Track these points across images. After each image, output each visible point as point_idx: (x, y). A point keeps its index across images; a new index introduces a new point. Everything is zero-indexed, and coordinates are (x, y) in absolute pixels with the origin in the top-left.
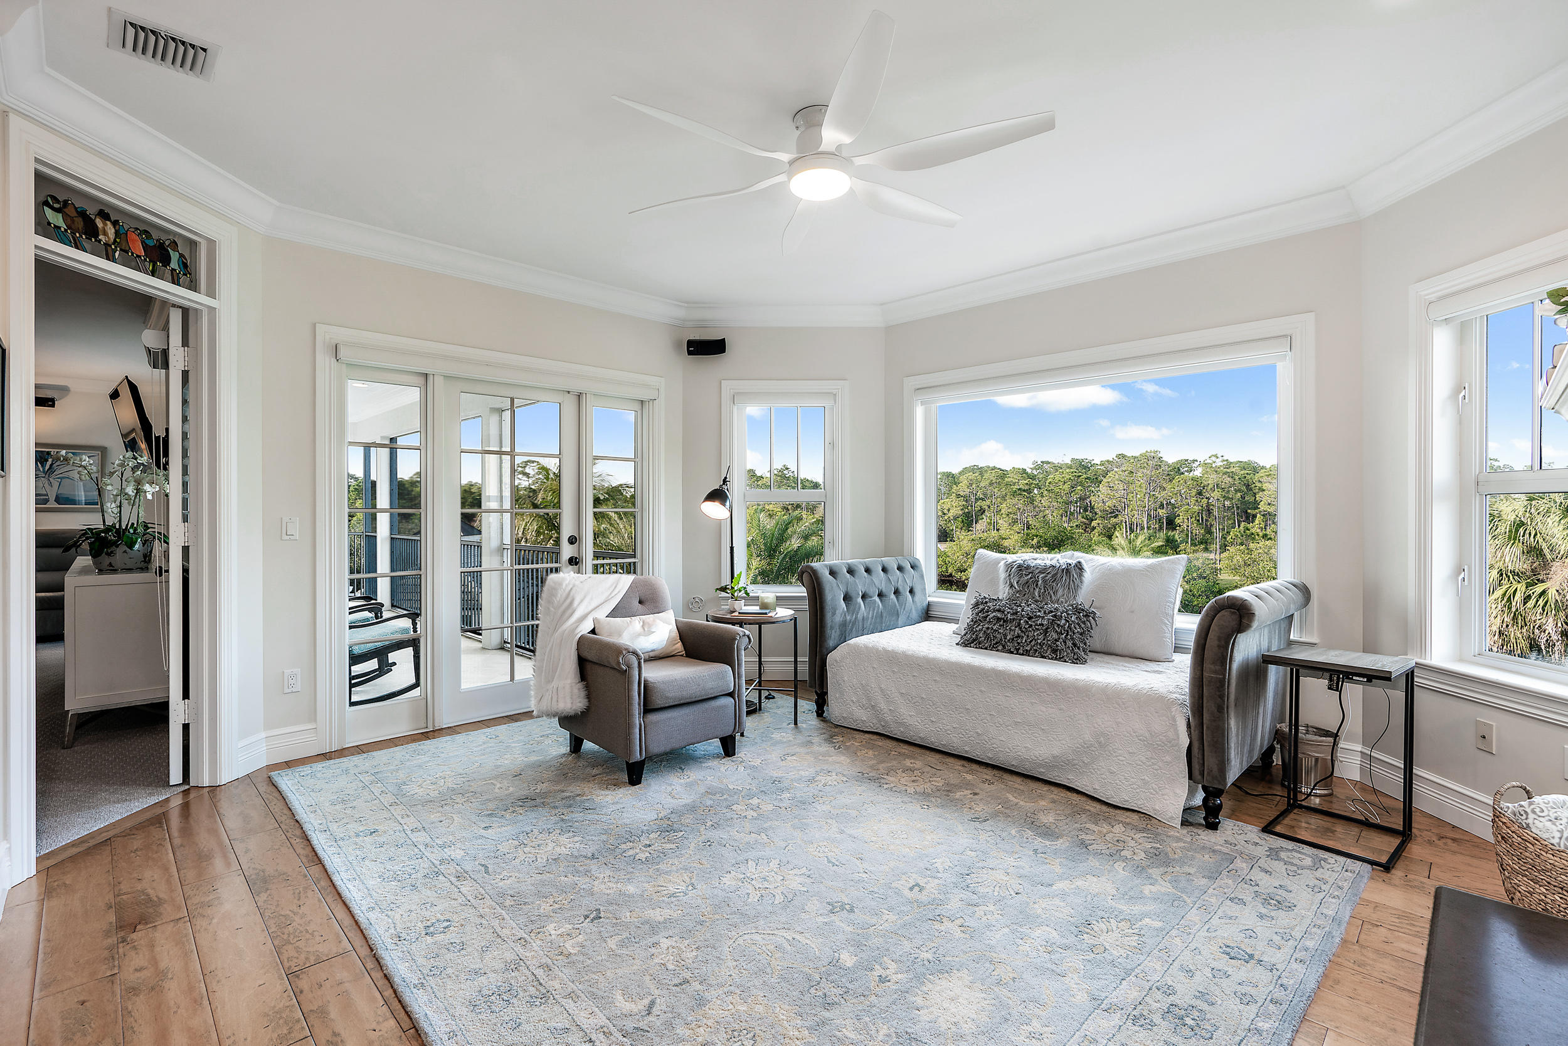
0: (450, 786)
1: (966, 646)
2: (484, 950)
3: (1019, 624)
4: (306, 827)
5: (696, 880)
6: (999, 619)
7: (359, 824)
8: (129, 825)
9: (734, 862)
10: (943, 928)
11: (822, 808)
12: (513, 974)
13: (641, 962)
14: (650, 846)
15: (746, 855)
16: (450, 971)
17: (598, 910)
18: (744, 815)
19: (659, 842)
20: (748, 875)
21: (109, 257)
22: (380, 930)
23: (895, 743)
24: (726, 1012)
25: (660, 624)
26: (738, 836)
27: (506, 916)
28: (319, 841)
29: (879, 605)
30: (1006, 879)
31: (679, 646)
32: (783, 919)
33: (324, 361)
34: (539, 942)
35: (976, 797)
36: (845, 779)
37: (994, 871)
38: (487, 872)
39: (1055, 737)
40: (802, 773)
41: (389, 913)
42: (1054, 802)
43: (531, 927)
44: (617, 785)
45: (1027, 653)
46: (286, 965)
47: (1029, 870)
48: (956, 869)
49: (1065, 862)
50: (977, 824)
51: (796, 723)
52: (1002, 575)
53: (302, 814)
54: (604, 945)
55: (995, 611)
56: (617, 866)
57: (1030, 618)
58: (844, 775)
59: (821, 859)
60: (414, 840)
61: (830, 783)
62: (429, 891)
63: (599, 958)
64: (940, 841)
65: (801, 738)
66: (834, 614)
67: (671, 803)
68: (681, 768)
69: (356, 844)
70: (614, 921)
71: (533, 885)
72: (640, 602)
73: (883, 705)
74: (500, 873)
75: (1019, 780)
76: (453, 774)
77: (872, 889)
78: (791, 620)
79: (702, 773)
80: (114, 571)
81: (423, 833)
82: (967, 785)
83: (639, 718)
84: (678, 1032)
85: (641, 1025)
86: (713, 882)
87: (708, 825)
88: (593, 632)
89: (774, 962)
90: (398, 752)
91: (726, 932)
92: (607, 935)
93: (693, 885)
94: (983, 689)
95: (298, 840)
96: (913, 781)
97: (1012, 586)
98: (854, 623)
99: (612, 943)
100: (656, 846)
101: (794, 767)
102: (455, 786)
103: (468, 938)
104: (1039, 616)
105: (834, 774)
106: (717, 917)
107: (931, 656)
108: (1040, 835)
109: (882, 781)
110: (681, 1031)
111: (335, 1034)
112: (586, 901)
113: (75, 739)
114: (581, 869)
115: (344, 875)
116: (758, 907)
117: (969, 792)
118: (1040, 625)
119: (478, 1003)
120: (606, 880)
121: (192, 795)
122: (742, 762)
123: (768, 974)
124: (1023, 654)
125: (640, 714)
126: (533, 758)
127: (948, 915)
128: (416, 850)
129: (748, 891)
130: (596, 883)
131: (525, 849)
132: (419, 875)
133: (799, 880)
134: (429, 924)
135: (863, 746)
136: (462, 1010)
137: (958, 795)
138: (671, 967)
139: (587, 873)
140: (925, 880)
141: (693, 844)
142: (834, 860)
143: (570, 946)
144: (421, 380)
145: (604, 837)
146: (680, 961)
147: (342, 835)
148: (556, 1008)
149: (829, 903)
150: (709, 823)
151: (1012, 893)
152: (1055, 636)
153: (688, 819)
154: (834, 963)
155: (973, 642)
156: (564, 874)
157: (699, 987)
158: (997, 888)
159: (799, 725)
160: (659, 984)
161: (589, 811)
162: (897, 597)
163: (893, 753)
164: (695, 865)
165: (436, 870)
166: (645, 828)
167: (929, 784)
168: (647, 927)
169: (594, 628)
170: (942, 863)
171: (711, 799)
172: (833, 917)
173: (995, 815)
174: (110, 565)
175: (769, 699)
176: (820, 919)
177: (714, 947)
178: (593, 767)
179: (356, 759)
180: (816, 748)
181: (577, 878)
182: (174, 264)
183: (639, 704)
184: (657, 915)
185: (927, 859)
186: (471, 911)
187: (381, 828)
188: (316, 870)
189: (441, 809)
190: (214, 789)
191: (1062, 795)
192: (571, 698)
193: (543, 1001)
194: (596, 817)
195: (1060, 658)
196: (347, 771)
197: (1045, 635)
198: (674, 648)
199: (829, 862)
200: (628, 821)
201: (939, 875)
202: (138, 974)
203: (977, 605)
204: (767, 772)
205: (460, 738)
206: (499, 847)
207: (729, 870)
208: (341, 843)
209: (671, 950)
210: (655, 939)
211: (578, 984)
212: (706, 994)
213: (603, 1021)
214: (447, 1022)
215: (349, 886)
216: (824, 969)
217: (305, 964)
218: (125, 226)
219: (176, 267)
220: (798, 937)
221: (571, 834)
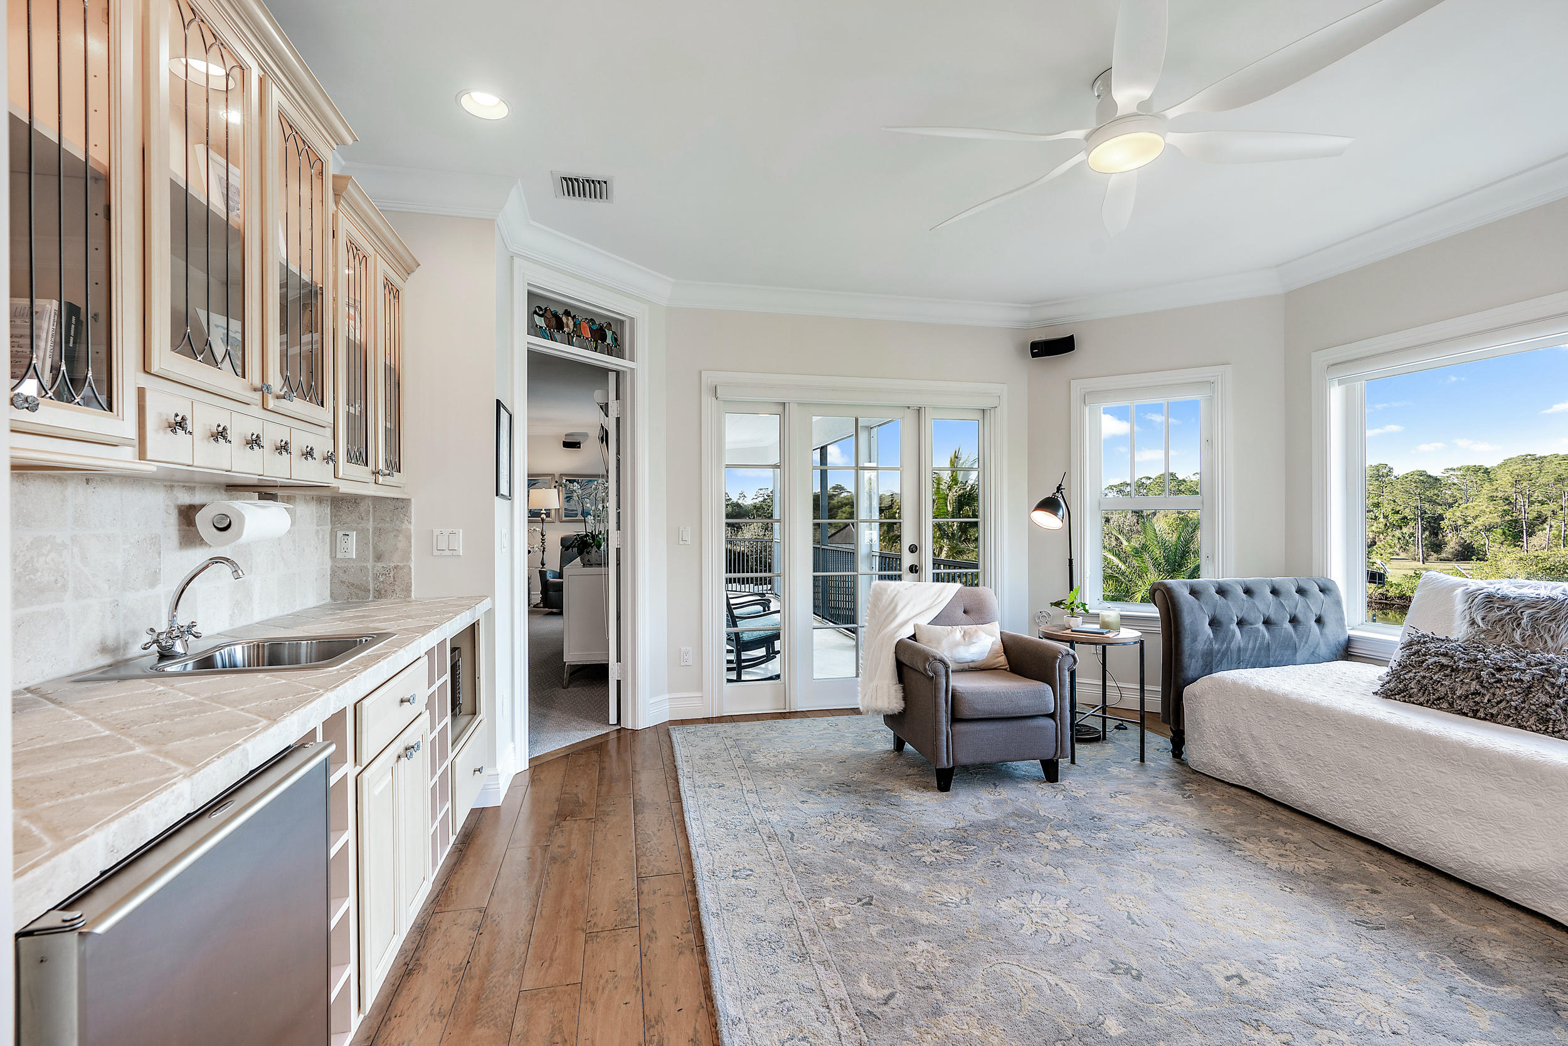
0: (787, 761)
1: (1388, 697)
2: (770, 902)
3: (1478, 677)
4: (680, 772)
5: (973, 896)
6: (1443, 667)
7: (713, 777)
8: (582, 747)
9: (1018, 888)
10: (1256, 1036)
11: (1141, 857)
12: (785, 929)
13: (894, 956)
14: (938, 852)
15: (1033, 886)
16: (740, 910)
17: (871, 897)
18: (1046, 844)
19: (949, 850)
20: (1029, 906)
21: (570, 343)
22: (703, 863)
23: (1271, 806)
24: (959, 1030)
25: (983, 635)
26: (1031, 864)
27: (795, 880)
28: (684, 784)
29: (1264, 636)
30: (1383, 1009)
31: (1002, 659)
32: (1053, 962)
33: (707, 400)
34: (813, 909)
35: (1375, 896)
36: (1184, 833)
37: (1366, 995)
38: (792, 839)
39: (1526, 842)
40: (1132, 816)
41: (713, 852)
42: (1516, 933)
43: (811, 895)
44: (926, 787)
45: (1492, 718)
46: (639, 870)
47: (1430, 1010)
48: (1305, 974)
49: (1501, 1017)
50: (1362, 930)
51: (1142, 759)
52: (1460, 606)
53: (679, 763)
54: (866, 929)
55: (1437, 654)
56: (901, 863)
57: (1500, 670)
58: (1184, 829)
59: (1121, 912)
60: (747, 799)
61: (1162, 833)
62: (745, 843)
63: (859, 939)
64: (1292, 934)
65: (1144, 778)
66: (1194, 640)
67: (973, 816)
68: (994, 784)
69: (707, 792)
70: (883, 911)
71: (824, 860)
72: (965, 612)
73: (1254, 756)
74: (801, 843)
75: (1460, 890)
76: (792, 751)
77: (1174, 963)
78: (1136, 643)
79: (1015, 793)
80: (591, 565)
81: (755, 795)
82: (1366, 878)
83: (947, 725)
84: (906, 1029)
85: (875, 1010)
86: (989, 903)
87: (1003, 845)
88: (913, 637)
89: (1026, 1000)
90: (757, 725)
91: (986, 954)
92: (871, 921)
93: (967, 899)
94: (1402, 756)
95: (672, 781)
96: (1281, 855)
97: (1473, 623)
98: (1224, 654)
99: (874, 930)
100: (944, 854)
101: (1123, 808)
102: (790, 762)
103: (761, 889)
104: (1516, 669)
105: (1172, 824)
106: (981, 937)
107: (1324, 704)
108: (1470, 971)
109: (1236, 846)
110: (909, 1030)
111: (653, 931)
112: (863, 886)
113: (570, 683)
114: (869, 856)
115: (692, 815)
116: (1028, 941)
117: (1365, 887)
118: (1516, 680)
119: (752, 943)
120: (888, 872)
121: (622, 733)
122: (1063, 790)
123: (1015, 1010)
124: (1485, 719)
125: (947, 722)
126: (860, 749)
127: (1270, 1024)
128: (746, 807)
129: (1023, 922)
130: (877, 873)
131: (828, 828)
132: (742, 828)
133: (1085, 926)
134: (737, 869)
135: (1224, 801)
136: (738, 944)
137: (1345, 887)
138: (920, 969)
139: (873, 861)
140: (1253, 975)
141: (981, 861)
142: (1136, 918)
143: (837, 921)
144: (780, 409)
145: (898, 833)
146: (931, 966)
147: (700, 784)
148: (809, 969)
149: (1112, 962)
150: (1005, 844)
151: (1387, 1029)
152: (1545, 699)
153: (985, 835)
154: (1096, 1026)
155: (1399, 694)
156: (853, 857)
157: (940, 997)
158: (1363, 1017)
159: (1146, 763)
160: (904, 981)
161: (893, 807)
162: (1294, 627)
163: (1264, 816)
164: (977, 881)
165: (755, 827)
166: (939, 834)
167: (1303, 864)
168: (910, 925)
169: (915, 634)
170: (1286, 962)
171: (1015, 821)
172: (1112, 978)
173: (1397, 926)
174: (589, 561)
175: (1120, 729)
176: (1096, 975)
177: (968, 965)
178: (910, 766)
179: (727, 726)
180: (1158, 791)
181: (863, 864)
182: (609, 341)
183: (947, 712)
184: (923, 917)
185: (1265, 951)
186: (770, 867)
187: (727, 784)
188: (675, 806)
189: (774, 778)
190: (634, 731)
191: (1538, 928)
192: (890, 699)
193: (801, 959)
194: (897, 813)
195: (1553, 732)
196: (717, 735)
197: (1527, 695)
198: (996, 660)
199: (1129, 917)
200: (925, 824)
201: (1275, 974)
202: (559, 850)
203: (1410, 644)
204: (1088, 806)
205: (807, 722)
206: (809, 821)
207: (1010, 895)
208: (697, 789)
209: (925, 954)
210: (912, 939)
211: (833, 955)
212: (945, 1006)
213: (843, 994)
214: (725, 950)
215: (694, 825)
216: (1080, 1027)
217: (650, 873)
218: (580, 319)
219: (610, 342)
220: (1062, 984)
221: (870, 823)
